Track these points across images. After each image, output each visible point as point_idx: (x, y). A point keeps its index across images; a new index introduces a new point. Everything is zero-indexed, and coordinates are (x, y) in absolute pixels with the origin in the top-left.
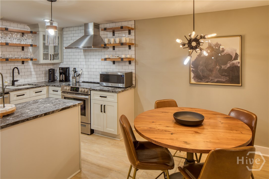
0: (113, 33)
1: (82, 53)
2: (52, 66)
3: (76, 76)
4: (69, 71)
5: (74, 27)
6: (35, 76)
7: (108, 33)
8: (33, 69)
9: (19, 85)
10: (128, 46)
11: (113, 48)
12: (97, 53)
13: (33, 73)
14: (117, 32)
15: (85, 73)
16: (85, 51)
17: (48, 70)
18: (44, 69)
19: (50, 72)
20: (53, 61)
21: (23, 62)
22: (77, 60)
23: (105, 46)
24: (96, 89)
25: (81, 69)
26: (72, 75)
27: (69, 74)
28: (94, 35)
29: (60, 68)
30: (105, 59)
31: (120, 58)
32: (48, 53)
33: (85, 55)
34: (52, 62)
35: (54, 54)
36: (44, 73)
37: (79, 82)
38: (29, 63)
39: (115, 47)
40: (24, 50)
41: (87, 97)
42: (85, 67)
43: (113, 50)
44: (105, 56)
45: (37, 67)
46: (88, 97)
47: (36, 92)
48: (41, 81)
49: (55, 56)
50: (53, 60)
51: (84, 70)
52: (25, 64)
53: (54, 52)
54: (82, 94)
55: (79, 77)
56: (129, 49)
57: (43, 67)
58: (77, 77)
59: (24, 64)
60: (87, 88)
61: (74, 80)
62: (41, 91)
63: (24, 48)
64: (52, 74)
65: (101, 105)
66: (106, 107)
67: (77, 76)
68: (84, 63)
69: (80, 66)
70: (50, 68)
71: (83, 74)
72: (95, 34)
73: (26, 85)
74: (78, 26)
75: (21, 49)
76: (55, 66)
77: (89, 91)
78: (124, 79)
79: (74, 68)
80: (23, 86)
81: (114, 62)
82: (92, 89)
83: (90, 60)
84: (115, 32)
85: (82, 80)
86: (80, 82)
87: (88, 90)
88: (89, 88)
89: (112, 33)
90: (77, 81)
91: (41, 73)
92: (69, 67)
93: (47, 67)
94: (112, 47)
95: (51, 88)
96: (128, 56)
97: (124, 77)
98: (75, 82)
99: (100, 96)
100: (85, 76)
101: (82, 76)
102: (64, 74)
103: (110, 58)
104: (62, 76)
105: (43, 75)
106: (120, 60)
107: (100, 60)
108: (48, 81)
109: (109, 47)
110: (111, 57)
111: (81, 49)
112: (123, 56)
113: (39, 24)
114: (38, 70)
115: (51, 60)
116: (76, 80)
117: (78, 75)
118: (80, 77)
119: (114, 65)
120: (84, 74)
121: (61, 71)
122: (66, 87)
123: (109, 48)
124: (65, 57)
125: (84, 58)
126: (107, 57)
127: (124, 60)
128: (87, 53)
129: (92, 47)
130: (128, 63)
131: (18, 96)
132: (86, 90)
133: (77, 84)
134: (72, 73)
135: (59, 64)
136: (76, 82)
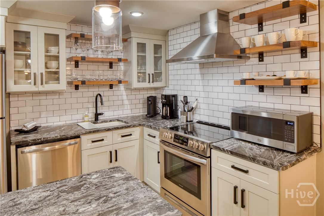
0: (259, 25)
1: (198, 71)
2: (154, 92)
3: (186, 110)
4: (176, 100)
5: (183, 26)
6: (129, 108)
7: (248, 26)
8: (126, 96)
9: (104, 121)
10: (298, 51)
11: (259, 58)
12: (224, 70)
13: (126, 102)
14: (267, 23)
15: (202, 106)
16: (202, 66)
17: (147, 98)
18: (141, 97)
19: (150, 101)
20: (154, 84)
21: (111, 86)
22: (189, 83)
23: (242, 55)
24: (223, 149)
25: (196, 98)
26: (181, 109)
27: (176, 106)
28: (218, 33)
29: (162, 95)
30: (243, 82)
31: (280, 79)
32: (146, 72)
33: (202, 74)
34: (152, 85)
35: (154, 72)
36: (141, 102)
37: (192, 121)
38: (120, 87)
39: (265, 55)
40: (112, 68)
41: (203, 161)
42: (202, 94)
43: (260, 61)
44: (243, 75)
45: (132, 94)
46: (206, 161)
47: (123, 136)
48: (137, 114)
49: (157, 76)
50: (153, 82)
51: (201, 100)
52: (114, 89)
53: (154, 70)
54: (194, 153)
55: (191, 113)
56: (302, 57)
57: (141, 93)
58: (189, 113)
59: (112, 88)
60: (203, 143)
61: (183, 117)
62: (131, 135)
63: (112, 65)
64: (152, 105)
65: (236, 188)
66: (246, 194)
67: (189, 111)
68: (200, 88)
69: (194, 94)
70: (149, 95)
71: (198, 107)
72: (221, 32)
73: (113, 121)
74: (191, 24)
75: (109, 66)
76: (158, 91)
77: (209, 150)
78: (294, 131)
79: (184, 97)
80: (109, 122)
81: (261, 89)
82: (213, 146)
83: (211, 83)
84: (264, 24)
85: (197, 117)
86: (195, 121)
87: (205, 147)
88: (208, 143)
89: (257, 25)
90: (189, 120)
91: (138, 101)
92: (177, 95)
93: (146, 93)
94: (257, 55)
95: (147, 130)
96: (301, 74)
97: (293, 125)
98: (185, 121)
99: (233, 167)
100: (202, 112)
101: (197, 111)
102: (168, 105)
103: (253, 79)
104: (166, 108)
105: (141, 106)
106: (281, 83)
107: (232, 83)
108: (146, 115)
109: (251, 56)
110: (255, 76)
111: (195, 63)
112: (290, 75)
113: (129, 25)
114: (133, 97)
115: (149, 82)
116: (187, 118)
117: (190, 109)
118: (194, 112)
119: (261, 93)
120: (201, 108)
121: (164, 101)
122: (166, 133)
123: (249, 58)
124: (171, 77)
125: (200, 79)
126: (246, 76)
127: (293, 83)
128: (205, 71)
129: (215, 55)
130: (299, 91)
131: (93, 142)
132: (202, 147)
133: (189, 125)
134: (180, 105)
135: (163, 88)
136: (187, 121)
